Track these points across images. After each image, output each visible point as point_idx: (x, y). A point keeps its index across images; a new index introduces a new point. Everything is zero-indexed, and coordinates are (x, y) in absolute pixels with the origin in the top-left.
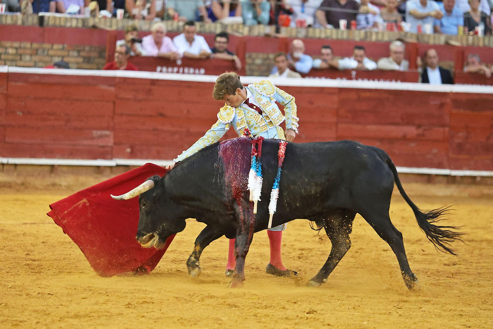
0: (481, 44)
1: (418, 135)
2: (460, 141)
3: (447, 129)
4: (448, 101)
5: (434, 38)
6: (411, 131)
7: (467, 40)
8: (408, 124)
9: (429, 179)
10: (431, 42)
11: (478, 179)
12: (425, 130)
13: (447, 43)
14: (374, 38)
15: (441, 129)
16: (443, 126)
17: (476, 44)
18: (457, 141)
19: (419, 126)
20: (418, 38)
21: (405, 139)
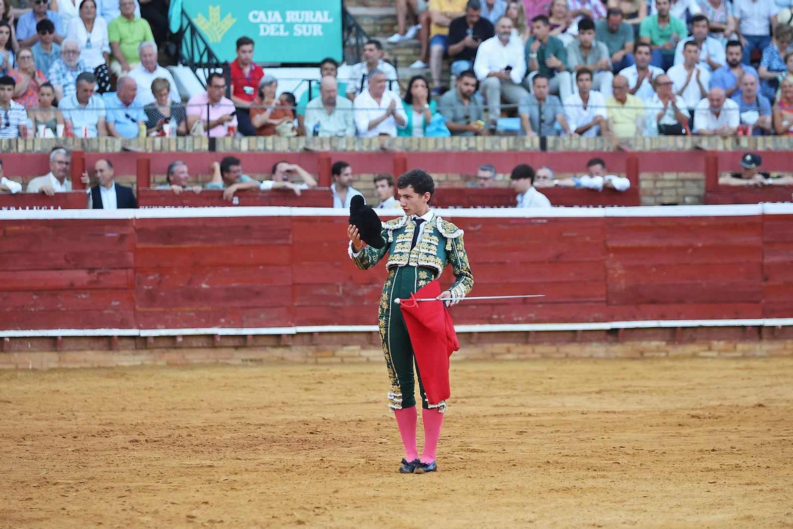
0: (173, 149)
1: (91, 282)
2: (150, 287)
3: (130, 271)
4: (130, 230)
5: (107, 145)
6: (81, 276)
7: (153, 143)
8: (76, 267)
9: (109, 343)
10: (103, 149)
11: (180, 339)
12: (100, 274)
13: (125, 150)
14: (21, 148)
15: (123, 272)
16: (126, 268)
17: (166, 148)
18: (145, 287)
19: (91, 270)
20: (83, 144)
21: (73, 288)
